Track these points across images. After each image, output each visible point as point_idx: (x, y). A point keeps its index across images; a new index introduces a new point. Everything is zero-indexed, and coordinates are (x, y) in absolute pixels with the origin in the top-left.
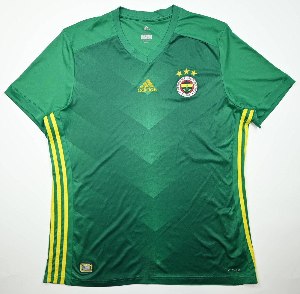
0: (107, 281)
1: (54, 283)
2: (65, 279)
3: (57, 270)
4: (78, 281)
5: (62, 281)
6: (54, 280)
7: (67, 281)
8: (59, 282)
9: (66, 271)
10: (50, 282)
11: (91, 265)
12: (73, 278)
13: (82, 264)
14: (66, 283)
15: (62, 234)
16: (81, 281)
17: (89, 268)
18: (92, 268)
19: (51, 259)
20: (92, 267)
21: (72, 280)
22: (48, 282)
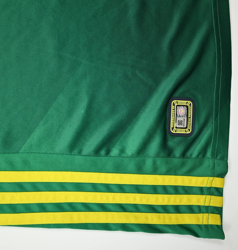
0: (219, 62)
1: (221, 206)
2: (213, 176)
3: (189, 200)
4: (215, 141)
5: (216, 182)
6: (214, 205)
7: (218, 169)
8: (219, 192)
9: (189, 173)
10: (218, 216)
11: (174, 105)
12: (209, 154)
13: (173, 128)
14: (223, 174)
15: (90, 188)
16: (216, 132)
17: (182, 111)
18: (184, 102)
19: (159, 218)
20: (181, 102)
21: (214, 155)
22: (219, 223)
